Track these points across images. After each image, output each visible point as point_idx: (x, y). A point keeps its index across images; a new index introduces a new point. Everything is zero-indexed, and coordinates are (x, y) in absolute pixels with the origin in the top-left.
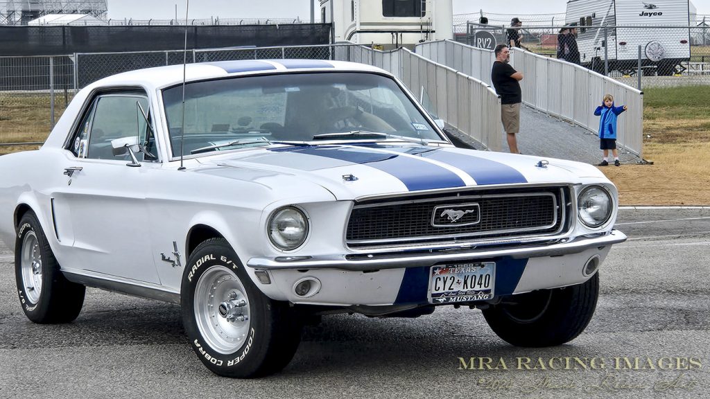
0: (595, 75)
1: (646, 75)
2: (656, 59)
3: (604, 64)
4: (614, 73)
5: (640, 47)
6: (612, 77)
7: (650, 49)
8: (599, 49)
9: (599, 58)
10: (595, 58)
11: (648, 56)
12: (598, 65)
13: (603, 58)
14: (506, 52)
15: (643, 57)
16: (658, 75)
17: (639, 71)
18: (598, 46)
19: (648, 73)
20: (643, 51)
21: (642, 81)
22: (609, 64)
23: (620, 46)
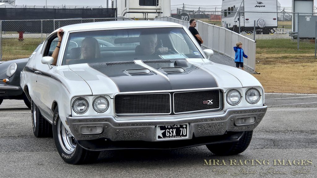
0: (235, 34)
1: (258, 34)
2: (262, 27)
3: (238, 28)
4: (244, 32)
5: (255, 21)
6: (242, 35)
7: (259, 22)
8: (236, 22)
9: (236, 26)
10: (235, 26)
11: (259, 25)
12: (236, 29)
13: (238, 26)
14: (194, 23)
15: (256, 26)
16: (263, 34)
17: (254, 32)
18: (236, 20)
19: (258, 33)
20: (256, 23)
21: (255, 36)
22: (241, 28)
23: (246, 21)
